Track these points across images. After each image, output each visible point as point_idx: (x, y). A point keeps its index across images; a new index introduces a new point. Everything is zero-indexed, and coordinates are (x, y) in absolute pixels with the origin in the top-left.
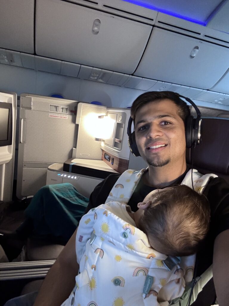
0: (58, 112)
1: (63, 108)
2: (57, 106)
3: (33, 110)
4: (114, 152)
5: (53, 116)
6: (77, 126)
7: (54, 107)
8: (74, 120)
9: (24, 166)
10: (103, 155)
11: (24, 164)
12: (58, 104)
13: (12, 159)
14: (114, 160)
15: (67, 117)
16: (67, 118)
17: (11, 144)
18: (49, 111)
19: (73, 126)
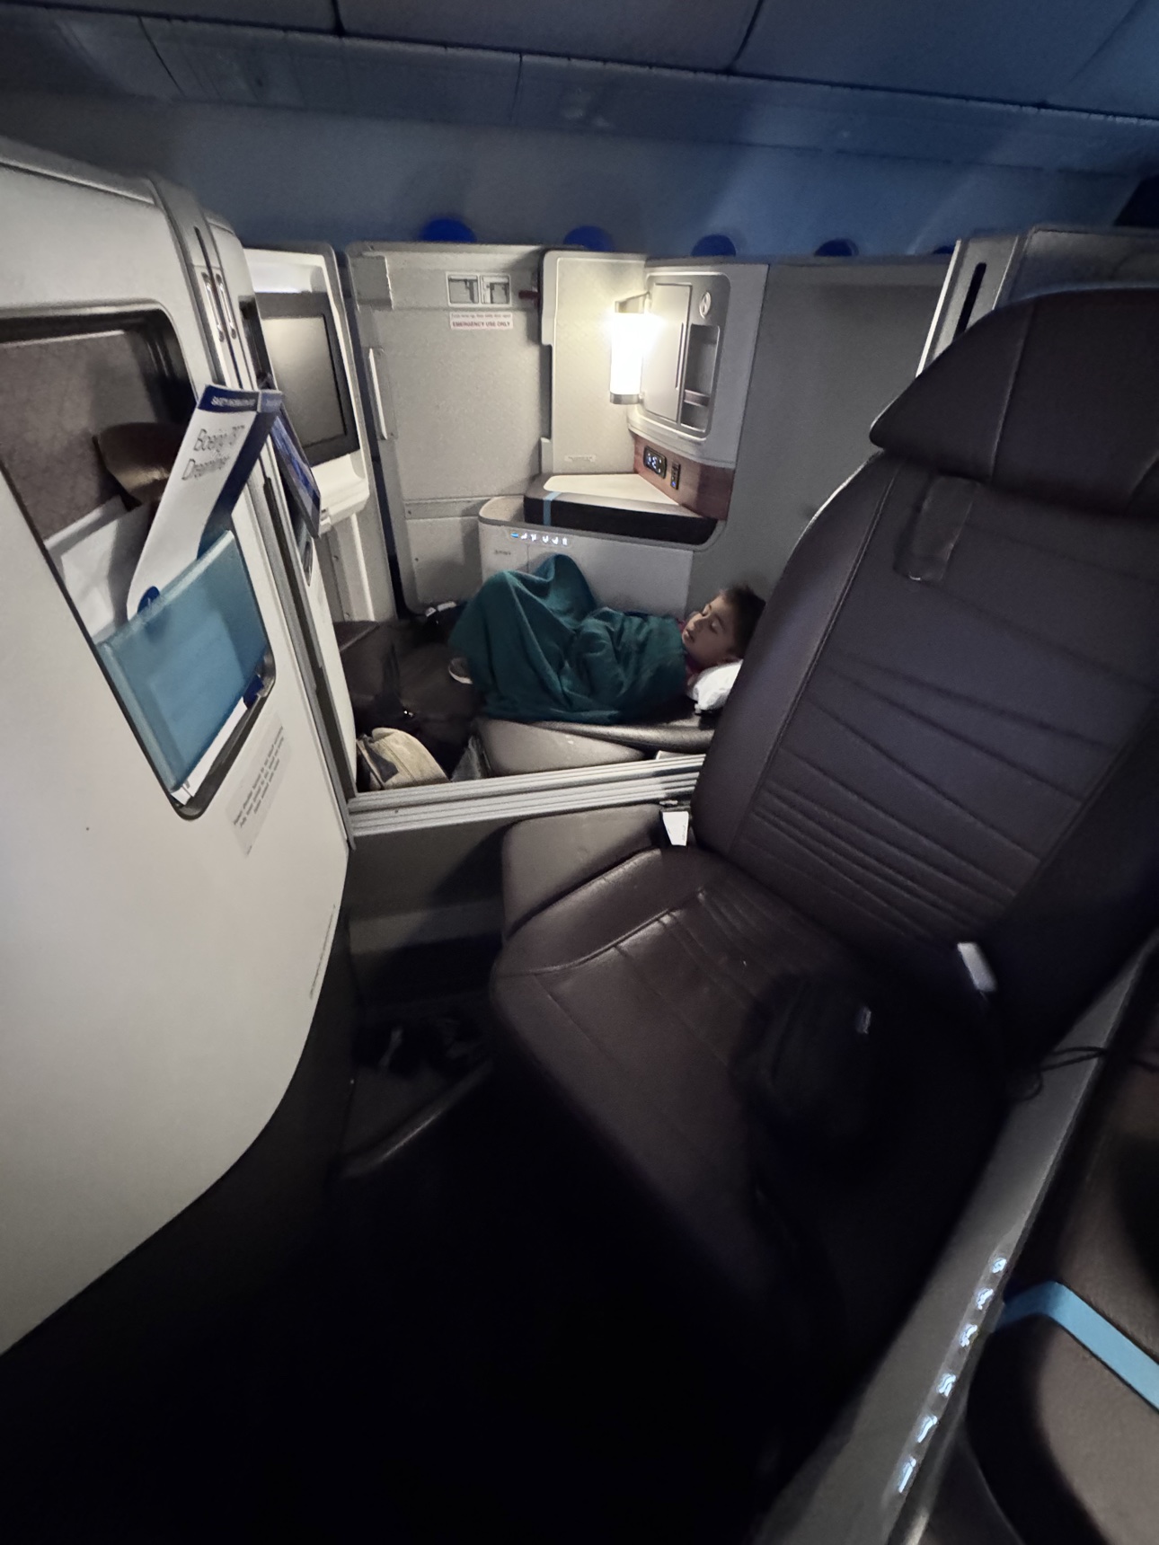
0: (480, 305)
1: (492, 286)
2: (471, 282)
3: (399, 309)
4: (679, 441)
5: (466, 324)
6: (546, 354)
7: (463, 284)
8: (535, 333)
9: (407, 515)
10: (636, 453)
11: (407, 509)
12: (477, 271)
13: (372, 495)
14: (682, 471)
15: (510, 320)
16: (511, 326)
17: (358, 448)
18: (449, 303)
19: (531, 356)
